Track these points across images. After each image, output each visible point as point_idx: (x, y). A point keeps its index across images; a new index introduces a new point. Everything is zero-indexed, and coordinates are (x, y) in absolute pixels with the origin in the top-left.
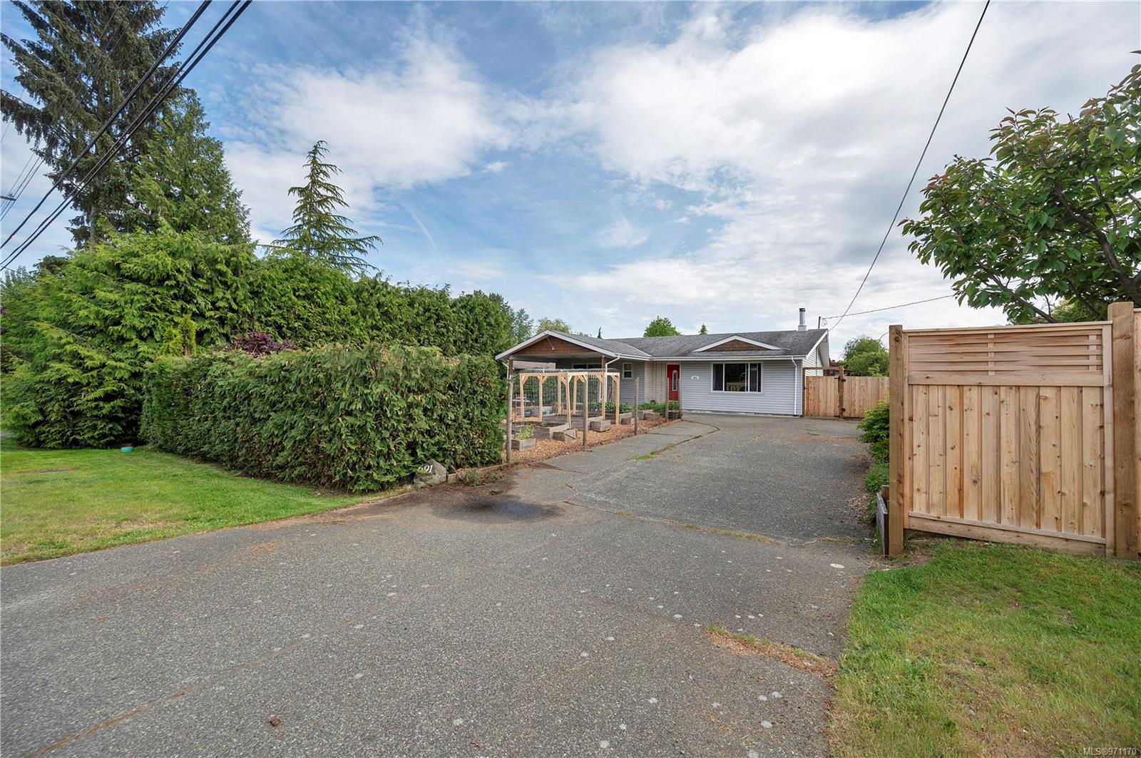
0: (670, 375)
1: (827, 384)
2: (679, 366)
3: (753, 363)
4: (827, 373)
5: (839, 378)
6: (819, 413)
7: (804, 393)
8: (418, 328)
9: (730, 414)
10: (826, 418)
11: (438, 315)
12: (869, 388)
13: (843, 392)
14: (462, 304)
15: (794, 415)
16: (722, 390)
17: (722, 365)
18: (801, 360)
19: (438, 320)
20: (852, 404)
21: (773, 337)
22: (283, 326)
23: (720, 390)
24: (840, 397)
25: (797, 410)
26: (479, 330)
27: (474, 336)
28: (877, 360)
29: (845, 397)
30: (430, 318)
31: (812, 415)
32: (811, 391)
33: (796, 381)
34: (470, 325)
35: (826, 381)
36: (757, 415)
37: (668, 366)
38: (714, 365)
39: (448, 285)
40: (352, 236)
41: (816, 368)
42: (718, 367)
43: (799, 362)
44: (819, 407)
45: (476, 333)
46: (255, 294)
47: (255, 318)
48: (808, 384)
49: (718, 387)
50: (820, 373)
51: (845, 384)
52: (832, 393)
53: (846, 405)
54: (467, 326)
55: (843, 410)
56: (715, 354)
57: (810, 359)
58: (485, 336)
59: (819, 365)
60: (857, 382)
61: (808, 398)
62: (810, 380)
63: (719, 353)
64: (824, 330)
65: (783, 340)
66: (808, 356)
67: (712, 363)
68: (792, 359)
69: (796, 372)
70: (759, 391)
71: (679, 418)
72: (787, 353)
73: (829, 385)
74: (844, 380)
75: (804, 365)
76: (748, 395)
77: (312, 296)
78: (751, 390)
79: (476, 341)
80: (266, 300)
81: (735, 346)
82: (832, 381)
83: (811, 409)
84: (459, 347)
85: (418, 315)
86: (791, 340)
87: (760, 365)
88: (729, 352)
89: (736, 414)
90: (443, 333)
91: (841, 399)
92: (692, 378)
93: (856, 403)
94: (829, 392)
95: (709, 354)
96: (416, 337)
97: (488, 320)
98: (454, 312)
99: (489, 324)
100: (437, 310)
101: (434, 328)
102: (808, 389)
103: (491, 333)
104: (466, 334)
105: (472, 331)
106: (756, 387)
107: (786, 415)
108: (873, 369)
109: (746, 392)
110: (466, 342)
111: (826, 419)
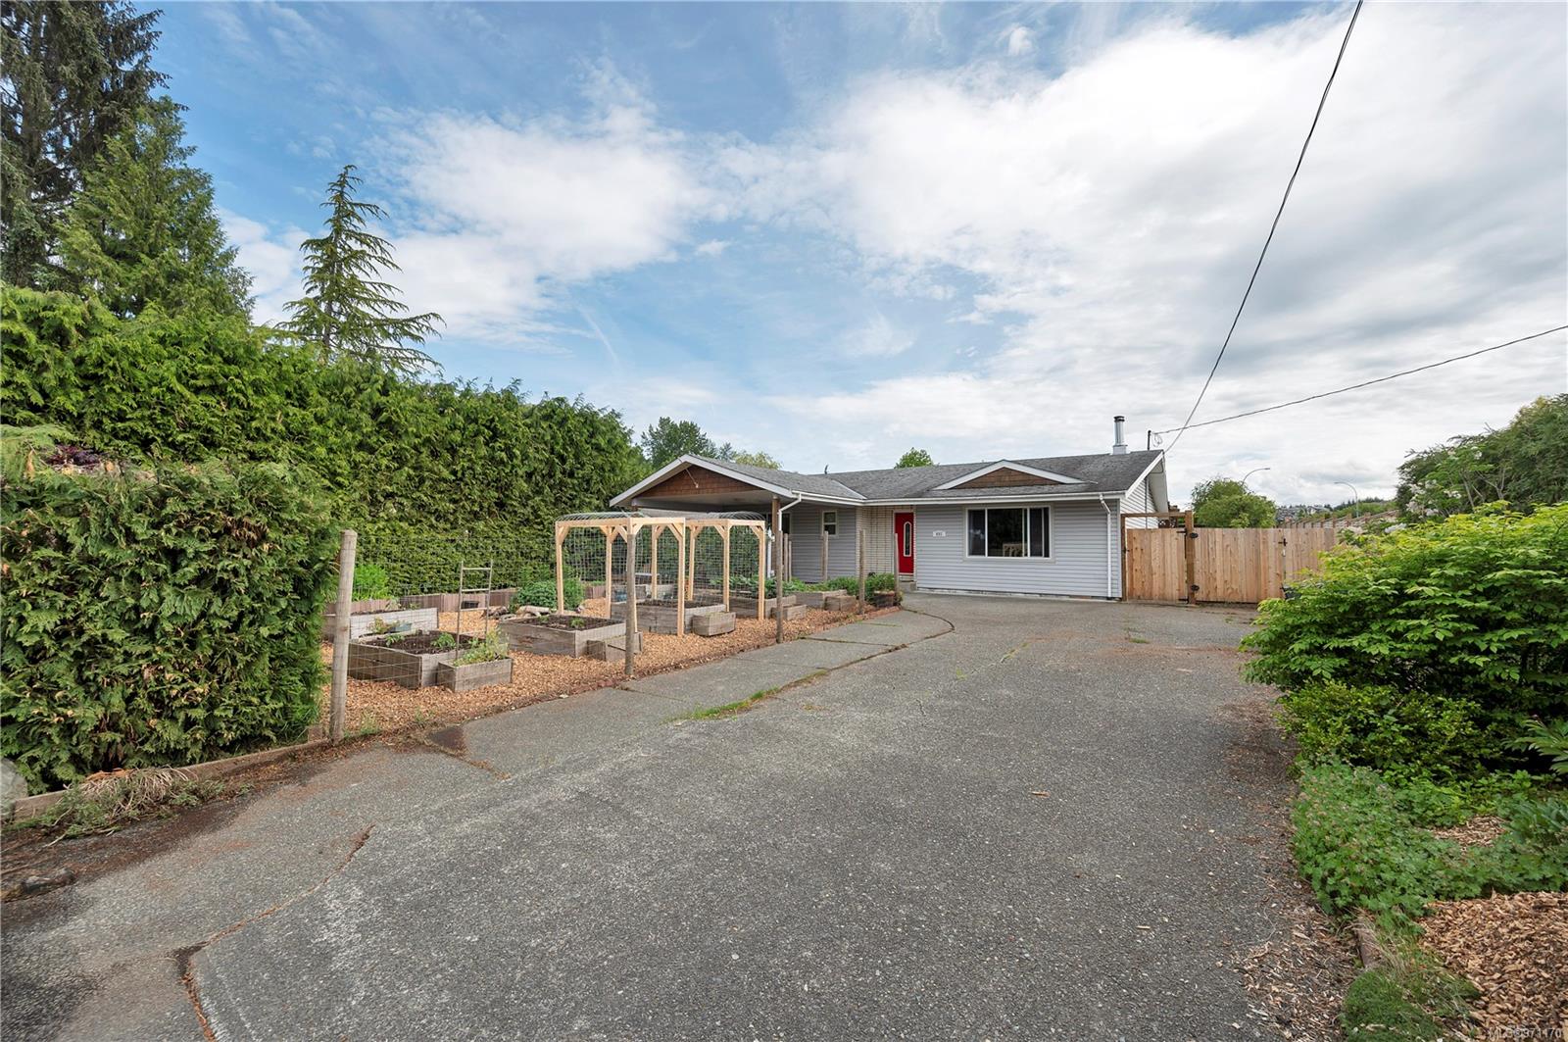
0: (899, 530)
1: (1164, 541)
2: (912, 514)
3: (1035, 507)
4: (1165, 525)
5: (1186, 532)
6: (1151, 594)
7: (1123, 558)
8: (453, 451)
9: (998, 597)
10: (1164, 603)
11: (494, 430)
12: (1241, 548)
13: (1193, 556)
14: (544, 412)
15: (1108, 598)
16: (984, 554)
17: (984, 511)
18: (1117, 501)
19: (494, 438)
20: (1211, 578)
21: (1070, 465)
22: (154, 440)
23: (980, 554)
24: (1188, 565)
25: (1113, 590)
26: (576, 457)
27: (567, 467)
28: (1243, 508)
29: (1198, 565)
30: (477, 433)
31: (1139, 598)
32: (1136, 555)
33: (1109, 538)
34: (557, 448)
35: (1163, 536)
36: (1044, 598)
37: (897, 514)
38: (970, 512)
39: (517, 382)
40: (400, 315)
41: (1146, 515)
42: (976, 516)
43: (1114, 504)
44: (1151, 584)
45: (571, 461)
46: (91, 379)
47: (88, 423)
48: (1130, 542)
49: (976, 549)
50: (1153, 523)
51: (1197, 542)
52: (1175, 556)
53: (1199, 580)
54: (552, 449)
55: (1195, 588)
56: (969, 492)
57: (1133, 498)
58: (588, 468)
59: (1151, 510)
60: (1219, 539)
61: (1131, 569)
62: (1135, 535)
63: (976, 492)
64: (1157, 453)
65: (1087, 468)
66: (1128, 493)
67: (967, 509)
68: (1101, 498)
69: (1109, 520)
70: (1047, 555)
71: (895, 604)
72: (1092, 488)
73: (1167, 545)
74: (1194, 536)
75: (1123, 510)
76: (1028, 562)
77: (225, 386)
78: (1031, 555)
79: (571, 475)
80: (111, 390)
81: (1005, 477)
82: (1174, 538)
83: (1137, 586)
84: (537, 484)
85: (453, 428)
86: (1100, 468)
87: (1046, 510)
88: (994, 489)
89: (1009, 595)
90: (502, 459)
91: (1190, 570)
92: (934, 534)
93: (1218, 576)
94: (1168, 557)
95: (960, 492)
96: (447, 466)
97: (593, 441)
98: (525, 425)
99: (598, 448)
100: (492, 420)
101: (483, 451)
102: (1131, 551)
103: (599, 461)
104: (549, 463)
105: (563, 460)
106: (1041, 549)
107: (1093, 597)
108: (1239, 521)
109: (1023, 558)
110: (551, 476)
111: (1164, 605)
